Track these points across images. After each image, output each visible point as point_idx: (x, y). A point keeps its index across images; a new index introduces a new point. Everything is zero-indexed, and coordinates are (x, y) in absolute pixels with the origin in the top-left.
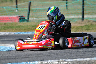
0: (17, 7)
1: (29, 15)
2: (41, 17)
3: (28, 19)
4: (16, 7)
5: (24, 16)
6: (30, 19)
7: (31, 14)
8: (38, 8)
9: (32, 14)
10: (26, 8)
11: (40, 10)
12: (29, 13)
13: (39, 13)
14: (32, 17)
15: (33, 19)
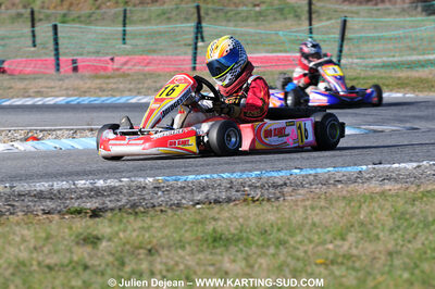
0: (311, 33)
1: (341, 51)
2: (371, 57)
3: (339, 61)
4: (308, 31)
5: (329, 53)
6: (343, 61)
7: (345, 48)
8: (363, 35)
9: (350, 50)
10: (334, 33)
11: (368, 40)
12: (341, 46)
13: (365, 48)
14: (351, 56)
15: (350, 60)
